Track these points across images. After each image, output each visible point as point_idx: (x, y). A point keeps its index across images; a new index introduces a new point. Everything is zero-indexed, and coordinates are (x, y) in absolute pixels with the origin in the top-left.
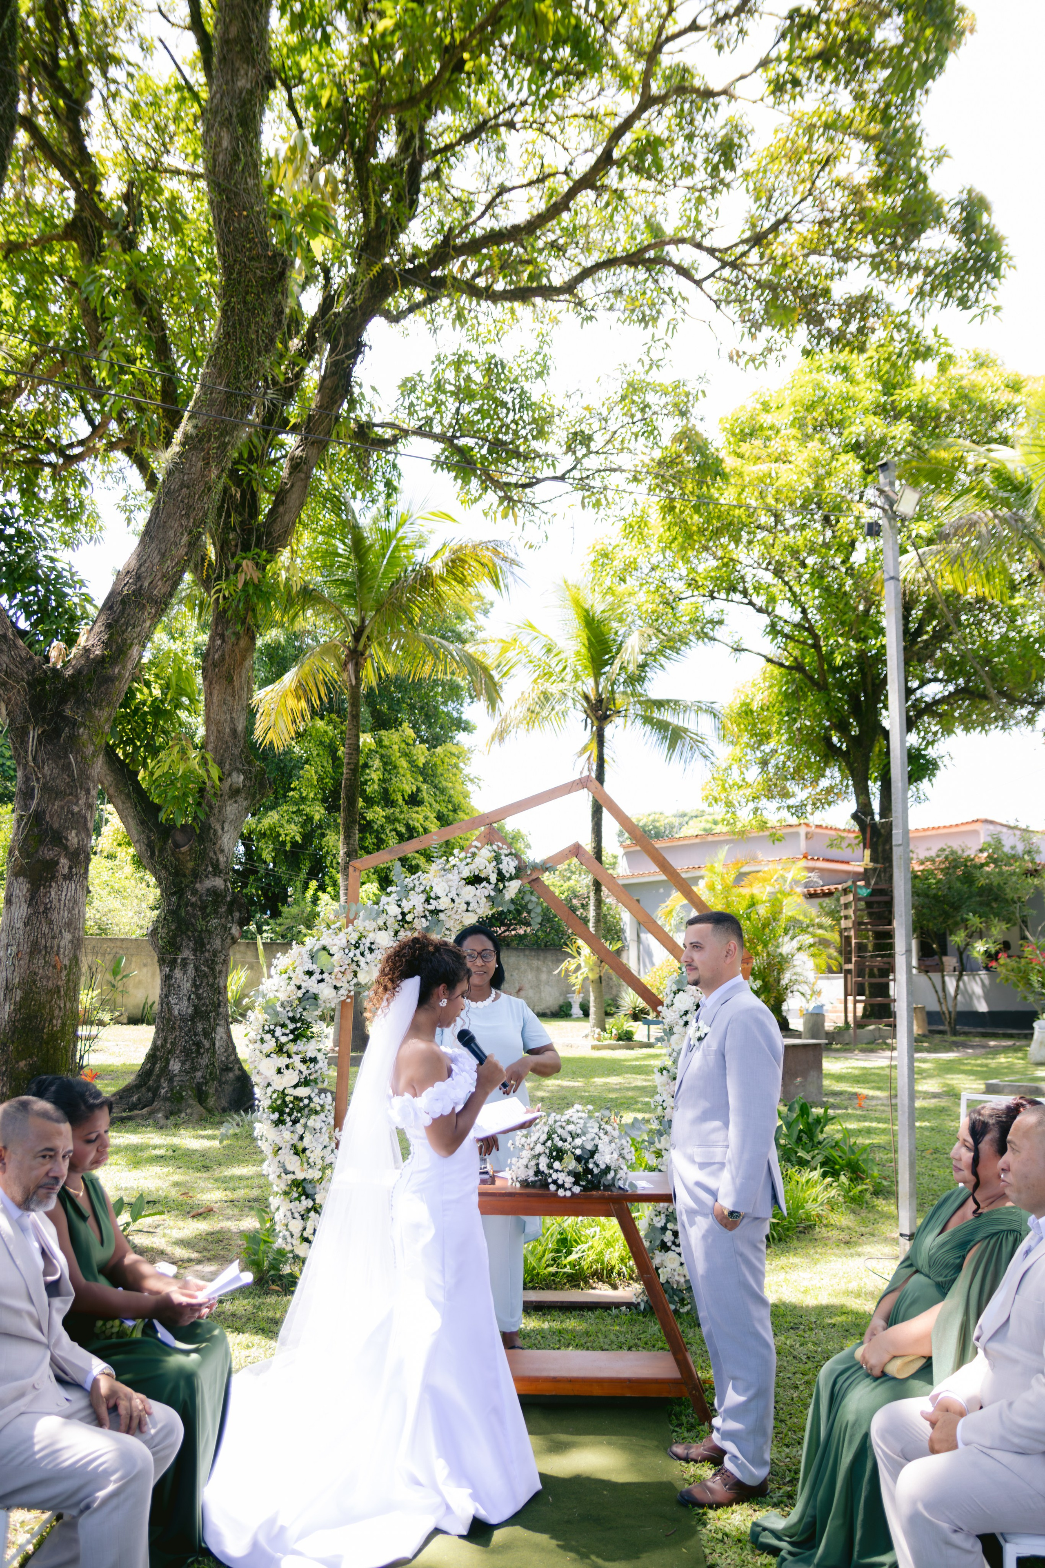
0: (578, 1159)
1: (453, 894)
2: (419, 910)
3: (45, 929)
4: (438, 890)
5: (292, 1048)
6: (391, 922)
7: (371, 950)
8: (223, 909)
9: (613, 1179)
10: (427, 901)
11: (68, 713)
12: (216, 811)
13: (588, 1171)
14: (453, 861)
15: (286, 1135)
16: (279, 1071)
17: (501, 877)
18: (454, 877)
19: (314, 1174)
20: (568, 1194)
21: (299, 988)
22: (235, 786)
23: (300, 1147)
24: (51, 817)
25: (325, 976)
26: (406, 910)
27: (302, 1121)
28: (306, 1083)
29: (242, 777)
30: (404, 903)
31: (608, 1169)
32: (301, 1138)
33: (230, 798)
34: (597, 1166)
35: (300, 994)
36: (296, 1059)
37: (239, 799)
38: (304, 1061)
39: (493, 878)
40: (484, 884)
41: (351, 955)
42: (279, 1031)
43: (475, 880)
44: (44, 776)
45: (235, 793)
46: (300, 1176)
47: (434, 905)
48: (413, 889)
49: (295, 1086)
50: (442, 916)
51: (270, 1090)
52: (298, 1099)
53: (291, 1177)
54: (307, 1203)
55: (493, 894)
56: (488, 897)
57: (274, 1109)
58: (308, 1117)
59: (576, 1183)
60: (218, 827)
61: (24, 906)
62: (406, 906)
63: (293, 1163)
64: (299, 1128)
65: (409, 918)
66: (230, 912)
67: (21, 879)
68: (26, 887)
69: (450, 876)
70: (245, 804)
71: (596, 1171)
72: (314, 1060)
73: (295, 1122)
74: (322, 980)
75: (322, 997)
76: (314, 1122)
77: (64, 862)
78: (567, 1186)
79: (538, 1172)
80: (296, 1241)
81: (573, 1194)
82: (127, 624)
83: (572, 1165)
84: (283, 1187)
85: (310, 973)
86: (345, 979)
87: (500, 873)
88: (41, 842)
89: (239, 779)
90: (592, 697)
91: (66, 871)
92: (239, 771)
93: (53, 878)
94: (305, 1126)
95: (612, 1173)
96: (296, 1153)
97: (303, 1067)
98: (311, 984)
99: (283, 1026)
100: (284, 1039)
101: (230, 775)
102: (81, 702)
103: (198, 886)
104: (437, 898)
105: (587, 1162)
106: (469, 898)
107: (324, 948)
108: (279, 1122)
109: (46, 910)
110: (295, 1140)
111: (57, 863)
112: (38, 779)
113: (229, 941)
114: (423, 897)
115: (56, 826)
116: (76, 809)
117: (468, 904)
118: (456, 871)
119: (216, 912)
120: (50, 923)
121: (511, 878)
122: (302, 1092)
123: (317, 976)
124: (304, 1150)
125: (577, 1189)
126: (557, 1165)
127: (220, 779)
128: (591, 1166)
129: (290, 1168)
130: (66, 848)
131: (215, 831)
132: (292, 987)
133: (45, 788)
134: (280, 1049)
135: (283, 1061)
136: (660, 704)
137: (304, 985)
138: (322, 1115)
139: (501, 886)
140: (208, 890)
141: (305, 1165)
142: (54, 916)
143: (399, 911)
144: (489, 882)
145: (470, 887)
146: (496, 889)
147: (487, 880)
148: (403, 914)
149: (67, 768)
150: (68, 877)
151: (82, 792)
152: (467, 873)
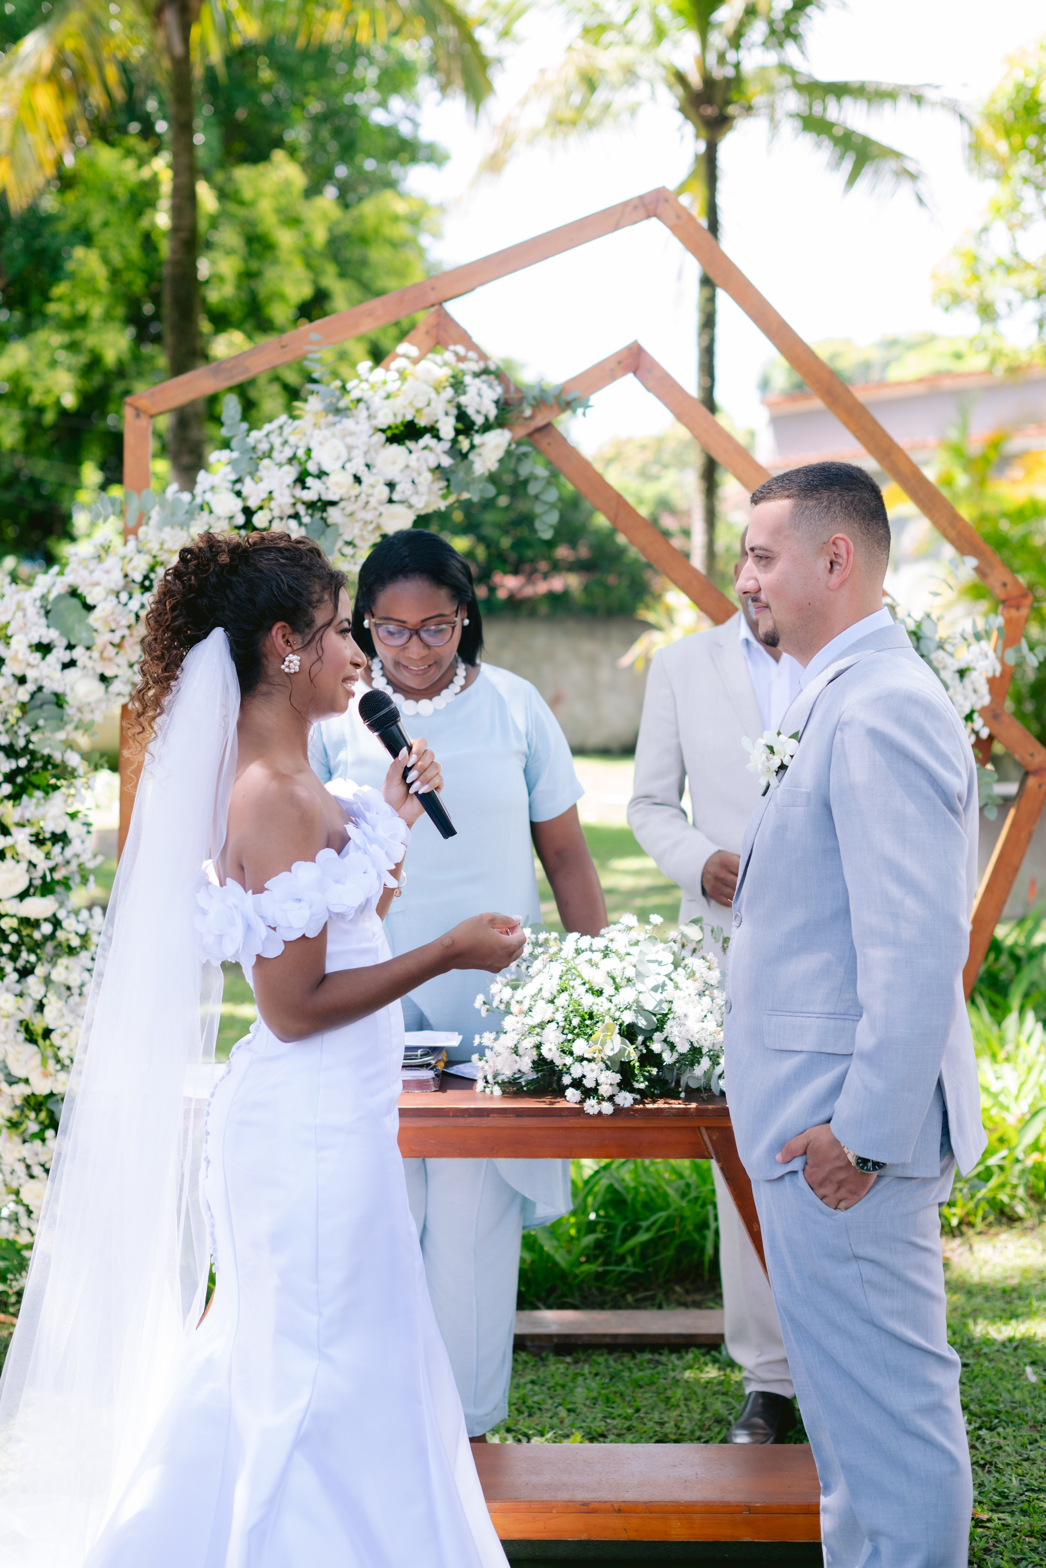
0: (629, 1033)
1: (357, 466)
2: (283, 500)
4: (324, 456)
9: (708, 1074)
10: (301, 481)
13: (649, 1058)
17: (465, 425)
18: (359, 427)
20: (607, 1108)
21: (22, 680)
23: (38, 1025)
25: (78, 653)
26: (253, 504)
27: (40, 971)
28: (46, 888)
30: (248, 487)
31: (695, 1053)
32: (40, 1007)
34: (672, 1047)
35: (23, 694)
36: (21, 837)
38: (38, 840)
39: (447, 428)
40: (427, 439)
41: (134, 605)
43: (406, 433)
46: (41, 1087)
47: (315, 490)
48: (269, 454)
49: (22, 896)
50: (333, 514)
52: (27, 922)
53: (20, 1090)
55: (447, 461)
56: (439, 472)
58: (53, 961)
59: (626, 1084)
62: (255, 493)
63: (24, 1060)
64: (33, 983)
65: (260, 520)
69: (348, 424)
71: (668, 1058)
72: (60, 838)
73: (25, 972)
74: (71, 664)
75: (69, 699)
76: (67, 970)
78: (605, 1090)
79: (541, 1063)
81: (619, 1111)
83: (615, 1045)
85: (44, 649)
86: (122, 660)
87: (462, 416)
90: (695, 80)
94: (47, 981)
95: (705, 1063)
96: (31, 1039)
97: (37, 855)
98: (47, 673)
104: (321, 474)
105: (649, 1038)
106: (393, 474)
107: (74, 593)
110: (26, 1012)
114: (290, 473)
117: (391, 485)
118: (361, 411)
121: (487, 427)
122: (37, 907)
123: (59, 654)
124: (47, 1033)
125: (626, 1099)
126: (580, 1047)
128: (656, 1047)
129: (18, 1071)
132: (7, 680)
136: (839, 90)
137: (31, 674)
138: (84, 956)
139: (464, 444)
141: (51, 1063)
143: (237, 505)
144: (437, 437)
145: (395, 449)
146: (455, 451)
147: (433, 431)
148: (248, 512)
152: (387, 416)
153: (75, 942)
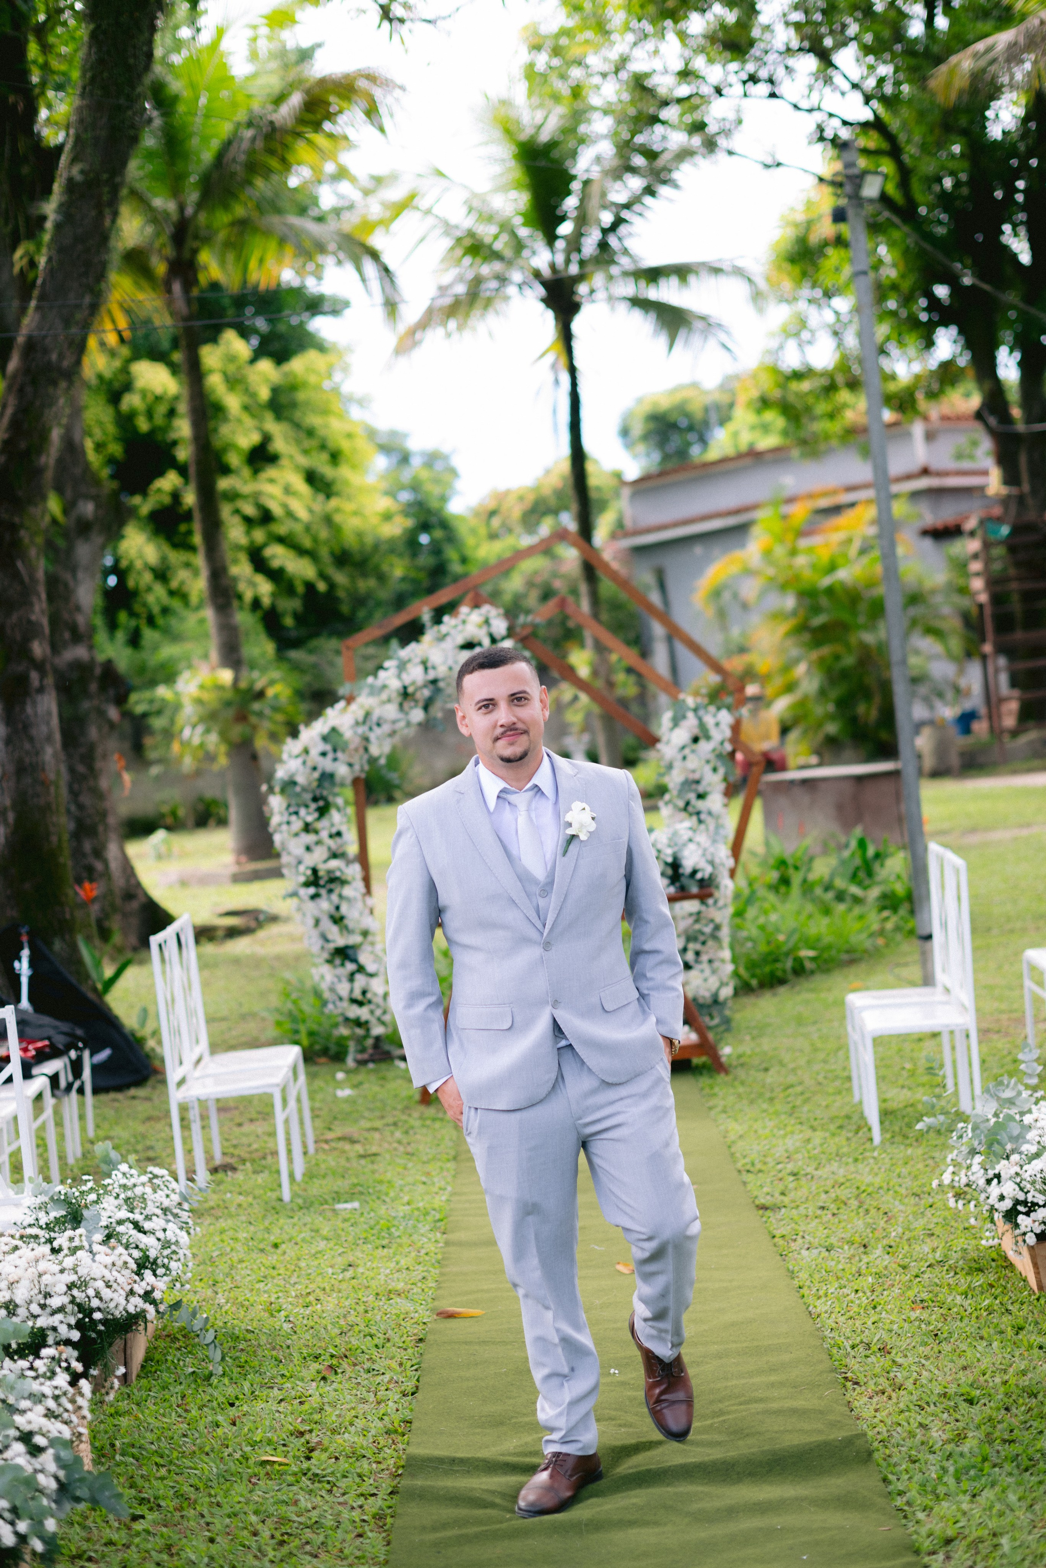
1: (449, 663)
2: (419, 681)
3: (27, 746)
4: (435, 659)
5: (319, 825)
6: (394, 695)
8: (93, 687)
10: (426, 671)
14: (443, 628)
15: (325, 905)
16: (308, 849)
18: (448, 644)
19: (355, 939)
21: (315, 769)
22: (85, 519)
23: (337, 915)
25: (339, 755)
26: (406, 683)
27: (337, 891)
28: (334, 855)
29: (92, 505)
30: (403, 676)
32: (337, 908)
33: (80, 535)
35: (316, 775)
36: (324, 835)
37: (93, 535)
38: (331, 836)
41: (360, 732)
42: (303, 812)
43: (469, 646)
45: (85, 527)
46: (341, 942)
47: (432, 675)
48: (409, 660)
49: (325, 861)
50: (440, 684)
51: (302, 868)
52: (329, 872)
53: (332, 946)
54: (350, 967)
57: (307, 884)
58: (341, 887)
62: (407, 679)
63: (333, 931)
64: (334, 897)
65: (410, 689)
66: (103, 688)
69: (444, 644)
70: (101, 538)
73: (330, 893)
74: (336, 759)
75: (338, 775)
76: (347, 891)
77: (34, 675)
80: (345, 1004)
84: (326, 955)
85: (324, 754)
86: (357, 756)
87: (491, 636)
89: (87, 508)
90: (546, 272)
91: (37, 684)
92: (87, 497)
93: (27, 693)
94: (341, 896)
96: (335, 923)
97: (331, 843)
98: (327, 764)
99: (307, 806)
100: (309, 819)
101: (75, 503)
104: (434, 667)
107: (333, 728)
108: (314, 897)
109: (25, 727)
110: (333, 911)
111: (28, 677)
113: (105, 727)
114: (420, 669)
116: (33, 618)
118: (449, 639)
119: (85, 691)
120: (31, 739)
122: (334, 864)
123: (330, 756)
127: (64, 512)
129: (330, 937)
130: (33, 660)
132: (308, 770)
134: (307, 828)
135: (310, 838)
136: (654, 275)
137: (319, 766)
138: (353, 884)
140: (69, 664)
141: (345, 932)
142: (34, 732)
143: (400, 685)
147: (480, 644)
148: (405, 687)
149: (16, 575)
150: (41, 690)
151: (35, 599)
152: (460, 640)
153: (349, 878)
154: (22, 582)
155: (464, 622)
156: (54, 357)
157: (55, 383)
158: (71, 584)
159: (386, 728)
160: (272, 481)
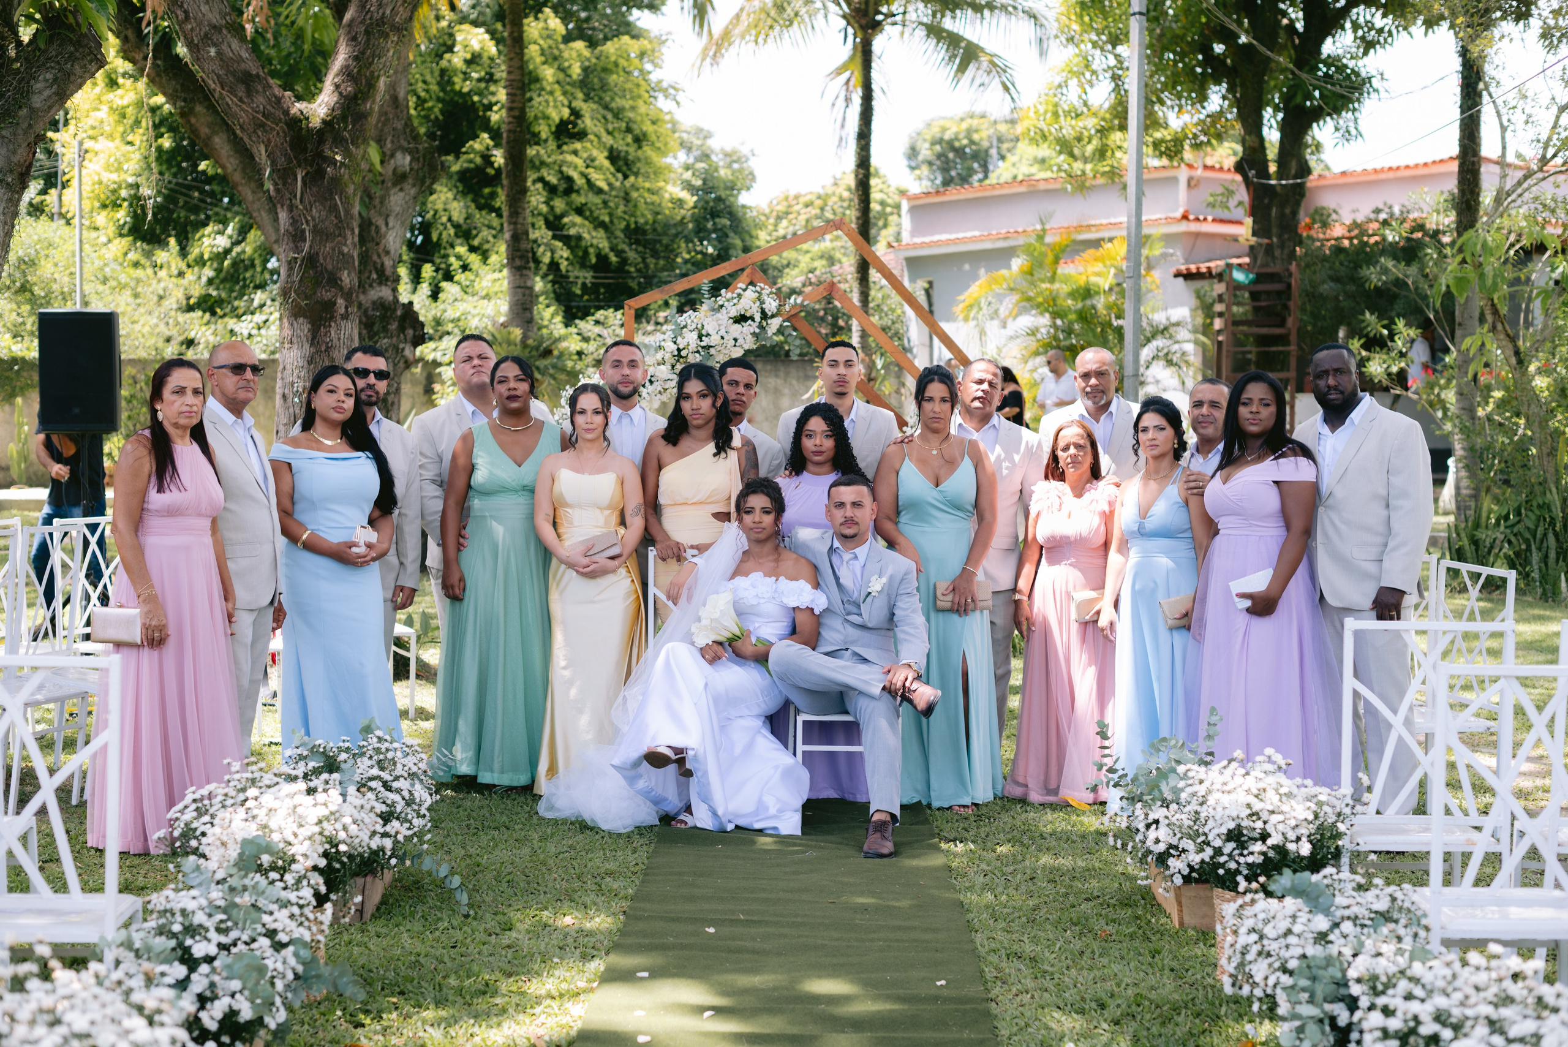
1: (722, 332)
2: (693, 346)
4: (709, 328)
6: (668, 356)
7: (651, 382)
8: (394, 326)
10: (700, 337)
11: (328, 153)
12: (377, 202)
14: (720, 301)
17: (764, 315)
18: (723, 316)
22: (400, 170)
24: (325, 259)
26: (681, 347)
29: (408, 158)
30: (678, 340)
33: (395, 184)
37: (406, 186)
39: (758, 317)
40: (749, 322)
43: (741, 319)
44: (313, 219)
45: (400, 178)
47: (706, 341)
48: (685, 327)
50: (712, 351)
55: (757, 331)
56: (754, 334)
60: (381, 222)
61: (307, 346)
62: (681, 342)
65: (683, 353)
66: (402, 329)
67: (301, 320)
68: (306, 327)
69: (719, 315)
70: (413, 191)
77: (341, 302)
82: (373, 56)
87: (763, 312)
88: (317, 284)
89: (404, 161)
91: (343, 311)
92: (405, 150)
93: (332, 318)
101: (392, 156)
102: (339, 141)
103: (362, 297)
104: (708, 335)
106: (736, 335)
109: (328, 349)
111: (335, 303)
112: (307, 222)
113: (402, 365)
114: (695, 335)
115: (330, 267)
116: (346, 250)
117: (736, 340)
118: (724, 310)
119: (385, 329)
121: (773, 316)
127: (382, 162)
130: (341, 288)
131: (378, 229)
133: (315, 231)
139: (764, 323)
140: (374, 303)
142: (334, 355)
143: (675, 347)
144: (753, 320)
145: (737, 326)
146: (761, 327)
147: (752, 318)
148: (679, 350)
149: (334, 209)
150: (345, 317)
151: (348, 233)
152: (734, 312)
154: (338, 217)
155: (739, 296)
156: (388, 12)
157: (386, 36)
158: (383, 229)
159: (658, 386)
160: (575, 153)
